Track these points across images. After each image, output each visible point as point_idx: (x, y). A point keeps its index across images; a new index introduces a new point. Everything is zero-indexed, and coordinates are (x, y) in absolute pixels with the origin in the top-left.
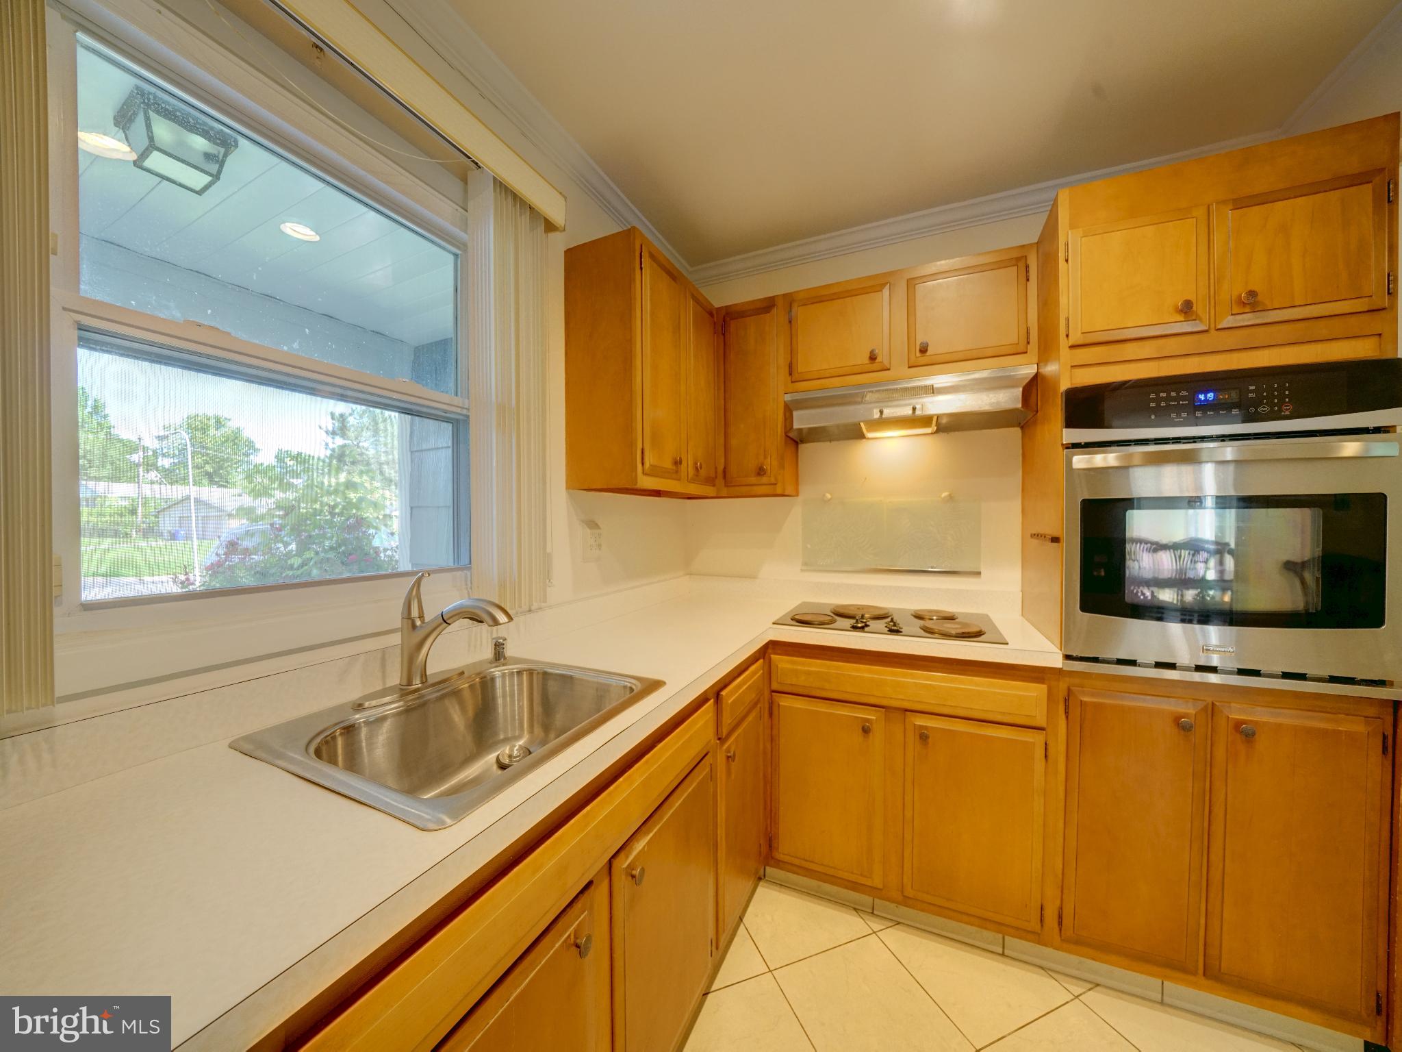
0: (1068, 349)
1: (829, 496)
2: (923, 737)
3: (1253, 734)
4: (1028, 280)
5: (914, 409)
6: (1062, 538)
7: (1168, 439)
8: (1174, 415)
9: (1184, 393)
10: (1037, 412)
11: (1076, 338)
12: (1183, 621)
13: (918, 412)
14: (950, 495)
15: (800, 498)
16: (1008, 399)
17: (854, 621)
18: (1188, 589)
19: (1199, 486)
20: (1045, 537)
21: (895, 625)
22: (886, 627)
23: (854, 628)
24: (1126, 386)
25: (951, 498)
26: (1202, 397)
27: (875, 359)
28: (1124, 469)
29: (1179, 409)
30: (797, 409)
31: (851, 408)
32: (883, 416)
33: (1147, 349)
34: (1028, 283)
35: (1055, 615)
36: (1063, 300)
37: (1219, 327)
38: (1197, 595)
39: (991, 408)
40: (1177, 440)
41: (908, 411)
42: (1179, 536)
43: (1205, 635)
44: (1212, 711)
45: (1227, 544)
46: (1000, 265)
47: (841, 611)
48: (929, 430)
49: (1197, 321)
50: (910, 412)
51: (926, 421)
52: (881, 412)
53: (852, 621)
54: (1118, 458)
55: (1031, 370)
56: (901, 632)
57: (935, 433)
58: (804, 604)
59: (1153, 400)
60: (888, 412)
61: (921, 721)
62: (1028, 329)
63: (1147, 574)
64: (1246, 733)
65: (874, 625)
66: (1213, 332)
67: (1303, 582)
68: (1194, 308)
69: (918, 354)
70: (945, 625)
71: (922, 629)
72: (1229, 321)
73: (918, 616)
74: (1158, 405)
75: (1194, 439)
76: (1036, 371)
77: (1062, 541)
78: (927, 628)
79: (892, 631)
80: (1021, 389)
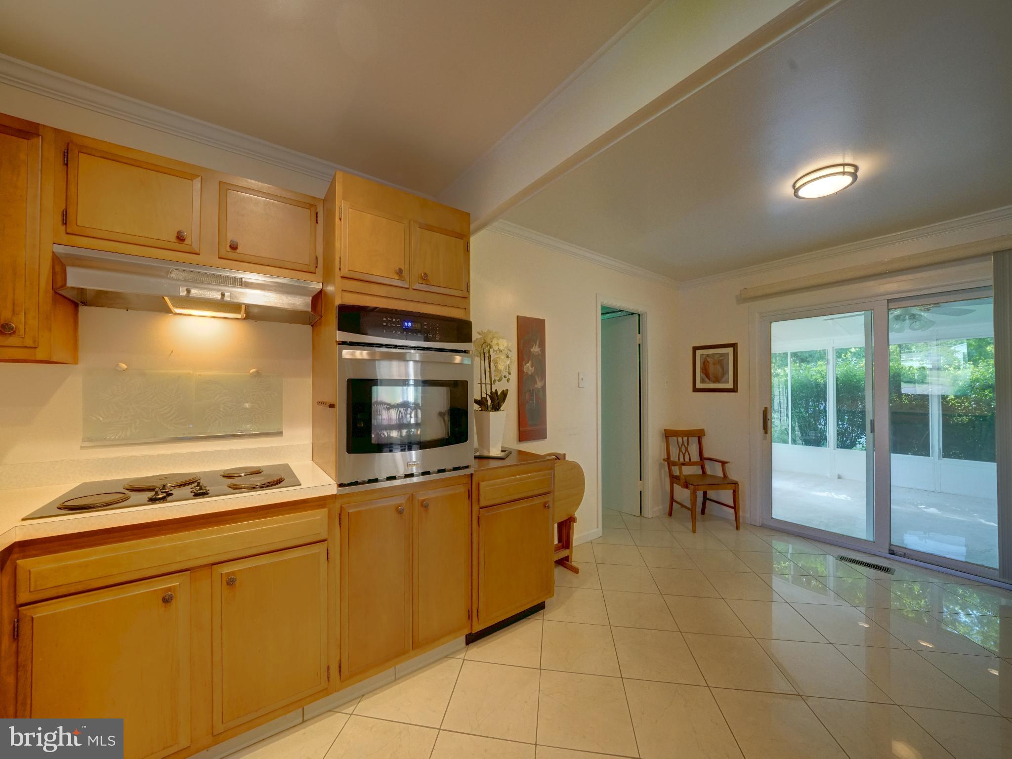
0: (340, 278)
1: (124, 366)
2: (231, 582)
3: (428, 506)
4: (317, 223)
5: (223, 295)
6: (336, 405)
7: (391, 345)
8: (394, 332)
9: (398, 320)
10: (322, 317)
11: (345, 272)
12: (402, 450)
13: (227, 298)
14: (257, 371)
15: (80, 366)
16: (300, 303)
17: (153, 493)
18: (403, 429)
19: (407, 374)
20: (326, 404)
21: (201, 489)
22: (192, 492)
23: (153, 500)
24: (375, 310)
25: (258, 374)
26: (406, 324)
27: (184, 240)
28: (372, 361)
29: (396, 329)
30: (73, 265)
31: (153, 280)
32: (190, 295)
33: (382, 291)
34: (317, 225)
35: (332, 458)
36: (337, 244)
37: (414, 288)
38: (407, 432)
39: (290, 308)
40: (396, 347)
41: (217, 296)
42: (399, 400)
43: (411, 456)
44: (412, 498)
45: (418, 404)
46: (298, 204)
47: (137, 485)
48: (239, 316)
49: (404, 282)
50: (219, 297)
51: (235, 307)
52: (188, 291)
53: (151, 494)
54: (368, 354)
55: (318, 286)
56: (208, 493)
57: (244, 319)
58: (84, 486)
59: (385, 321)
60: (194, 292)
61: (227, 569)
62: (316, 258)
63: (385, 423)
64: (425, 505)
65: (176, 492)
66: (411, 289)
67: (444, 421)
68: (403, 274)
69: (228, 249)
70: (252, 479)
71: (230, 487)
72: (417, 286)
73: (228, 476)
74: (387, 325)
75: (403, 347)
76: (321, 288)
77: (336, 407)
78: (235, 485)
79: (197, 495)
80: (311, 298)
